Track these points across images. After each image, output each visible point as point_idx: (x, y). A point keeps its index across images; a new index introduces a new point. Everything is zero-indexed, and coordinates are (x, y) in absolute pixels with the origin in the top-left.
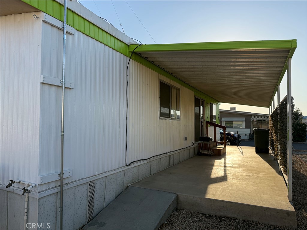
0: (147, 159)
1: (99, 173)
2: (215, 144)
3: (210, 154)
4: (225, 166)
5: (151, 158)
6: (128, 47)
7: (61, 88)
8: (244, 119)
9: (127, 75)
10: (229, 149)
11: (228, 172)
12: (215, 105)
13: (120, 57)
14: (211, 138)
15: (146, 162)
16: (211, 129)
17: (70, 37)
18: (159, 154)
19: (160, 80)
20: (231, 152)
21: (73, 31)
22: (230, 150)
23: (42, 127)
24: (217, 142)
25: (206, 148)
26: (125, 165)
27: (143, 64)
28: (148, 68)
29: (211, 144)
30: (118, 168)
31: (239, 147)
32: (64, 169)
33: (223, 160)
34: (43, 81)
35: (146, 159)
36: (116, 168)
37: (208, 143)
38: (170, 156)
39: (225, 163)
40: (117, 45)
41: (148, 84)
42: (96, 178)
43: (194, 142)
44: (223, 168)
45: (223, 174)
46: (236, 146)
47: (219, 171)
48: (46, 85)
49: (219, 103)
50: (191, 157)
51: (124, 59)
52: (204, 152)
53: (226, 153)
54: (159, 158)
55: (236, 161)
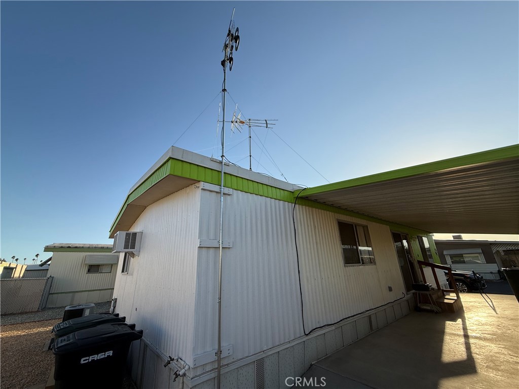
0: (335, 324)
1: (268, 348)
2: (440, 293)
3: (435, 310)
4: (466, 336)
5: (341, 322)
6: (292, 193)
7: (218, 249)
8: (480, 251)
9: (294, 222)
10: (467, 299)
11: (474, 349)
12: (425, 237)
13: (284, 205)
14: (431, 286)
15: (333, 327)
16: (428, 271)
17: (228, 197)
18: (353, 315)
19: (337, 219)
20: (472, 306)
21: (230, 191)
22: (470, 301)
23: (199, 294)
24: (443, 290)
25: (426, 301)
26: (304, 334)
27: (312, 207)
28: (320, 210)
29: (433, 294)
30: (294, 340)
31: (484, 295)
32: (223, 344)
33: (459, 321)
34: (200, 245)
35: (333, 324)
36: (291, 339)
37: (427, 293)
38: (370, 317)
39: (465, 329)
40: (279, 194)
41: (322, 227)
42: (264, 355)
43: (405, 293)
44: (462, 340)
45: (466, 354)
46: (479, 295)
47: (457, 346)
48: (203, 248)
49: (431, 234)
50: (406, 315)
51: (289, 206)
52: (425, 307)
53: (462, 307)
54: (353, 320)
55: (486, 324)
